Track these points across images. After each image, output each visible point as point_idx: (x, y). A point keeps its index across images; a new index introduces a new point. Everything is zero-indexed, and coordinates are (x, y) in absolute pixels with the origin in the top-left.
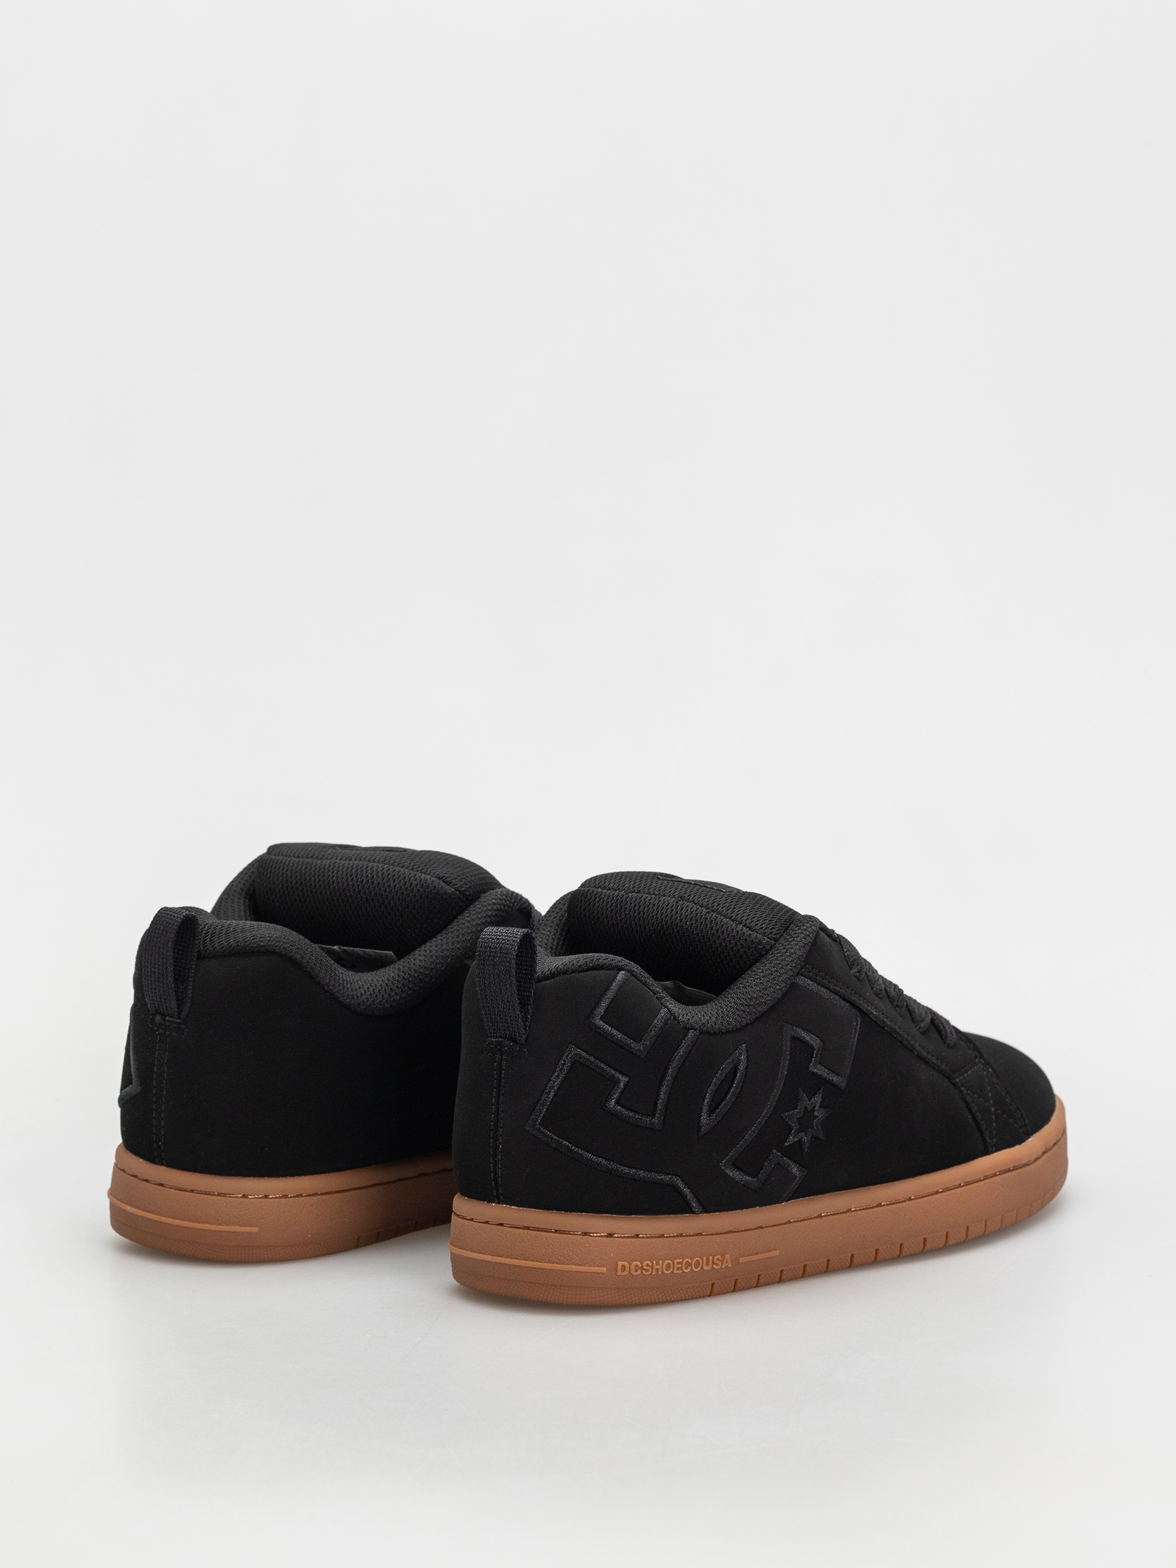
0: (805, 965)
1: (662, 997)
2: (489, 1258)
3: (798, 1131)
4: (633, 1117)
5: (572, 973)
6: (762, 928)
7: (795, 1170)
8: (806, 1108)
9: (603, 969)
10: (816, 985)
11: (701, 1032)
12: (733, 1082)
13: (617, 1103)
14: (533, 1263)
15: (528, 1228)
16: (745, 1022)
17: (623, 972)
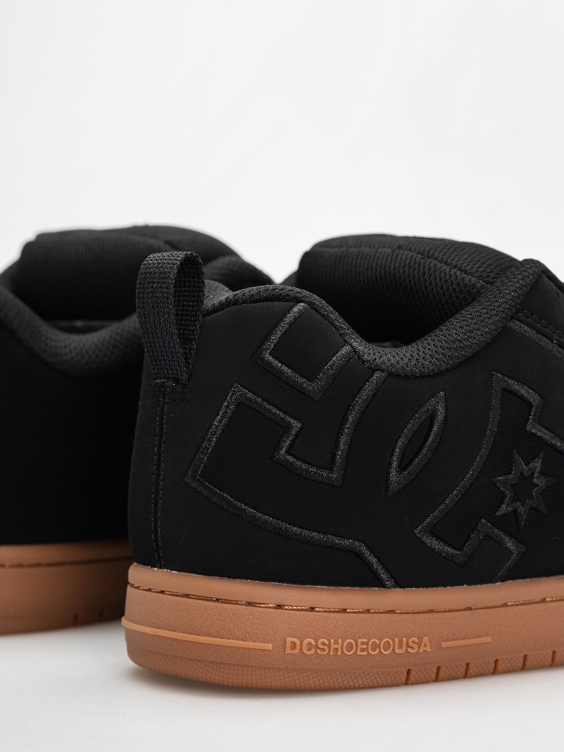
0: (523, 310)
1: (346, 334)
2: (148, 630)
3: (513, 500)
4: (307, 470)
5: (242, 303)
6: (478, 271)
7: (510, 544)
8: (522, 474)
9: (280, 300)
10: (534, 332)
11: (390, 374)
12: (428, 435)
13: (288, 452)
14: (191, 636)
15: (187, 596)
16: (444, 366)
17: (303, 304)
